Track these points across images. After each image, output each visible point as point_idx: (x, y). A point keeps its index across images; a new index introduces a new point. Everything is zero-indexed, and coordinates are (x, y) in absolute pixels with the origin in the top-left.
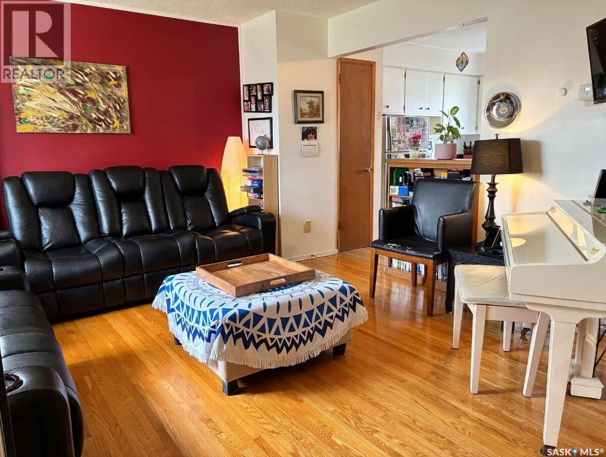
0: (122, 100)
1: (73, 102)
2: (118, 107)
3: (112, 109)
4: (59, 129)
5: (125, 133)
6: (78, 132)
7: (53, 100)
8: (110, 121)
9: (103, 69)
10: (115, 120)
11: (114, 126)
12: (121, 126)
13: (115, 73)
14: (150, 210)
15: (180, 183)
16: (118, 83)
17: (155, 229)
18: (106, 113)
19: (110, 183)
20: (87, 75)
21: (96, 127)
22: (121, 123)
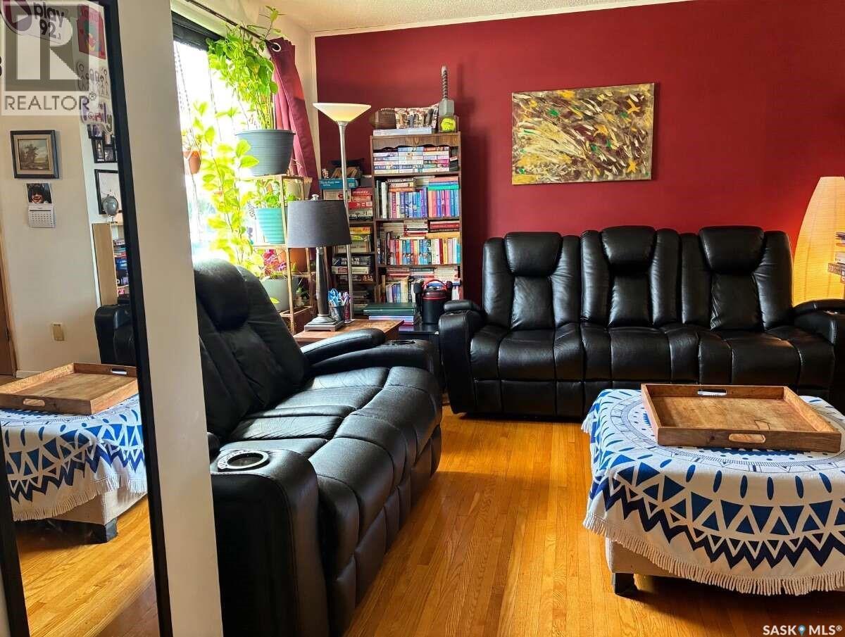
0: (643, 133)
1: (579, 142)
2: (636, 142)
3: (628, 147)
4: (558, 178)
5: (643, 178)
6: (580, 180)
7: (555, 141)
8: (623, 164)
9: (621, 93)
10: (631, 161)
11: (628, 171)
12: (638, 169)
13: (638, 96)
14: (655, 292)
15: (711, 253)
16: (640, 110)
17: (657, 319)
18: (619, 153)
19: (603, 250)
20: (599, 104)
21: (604, 173)
22: (638, 165)
